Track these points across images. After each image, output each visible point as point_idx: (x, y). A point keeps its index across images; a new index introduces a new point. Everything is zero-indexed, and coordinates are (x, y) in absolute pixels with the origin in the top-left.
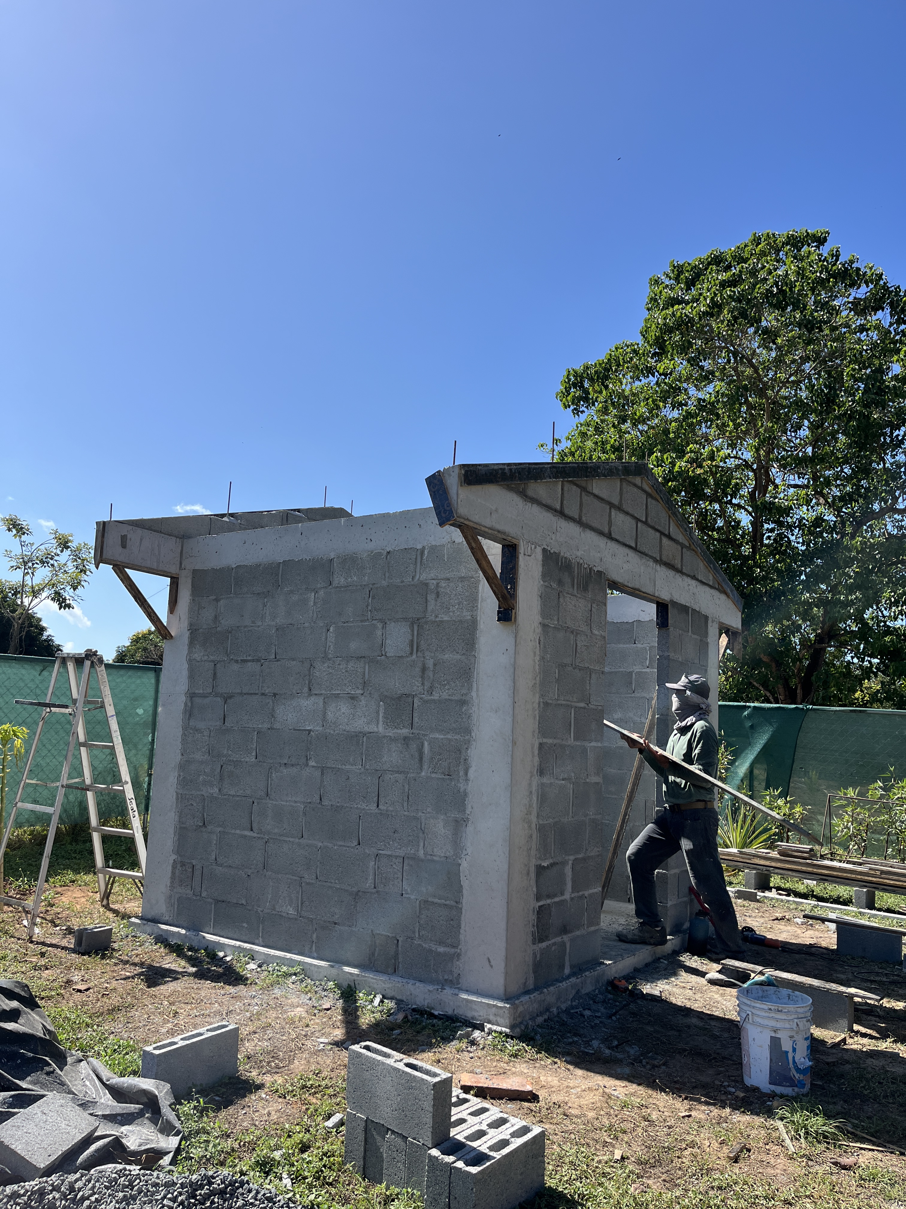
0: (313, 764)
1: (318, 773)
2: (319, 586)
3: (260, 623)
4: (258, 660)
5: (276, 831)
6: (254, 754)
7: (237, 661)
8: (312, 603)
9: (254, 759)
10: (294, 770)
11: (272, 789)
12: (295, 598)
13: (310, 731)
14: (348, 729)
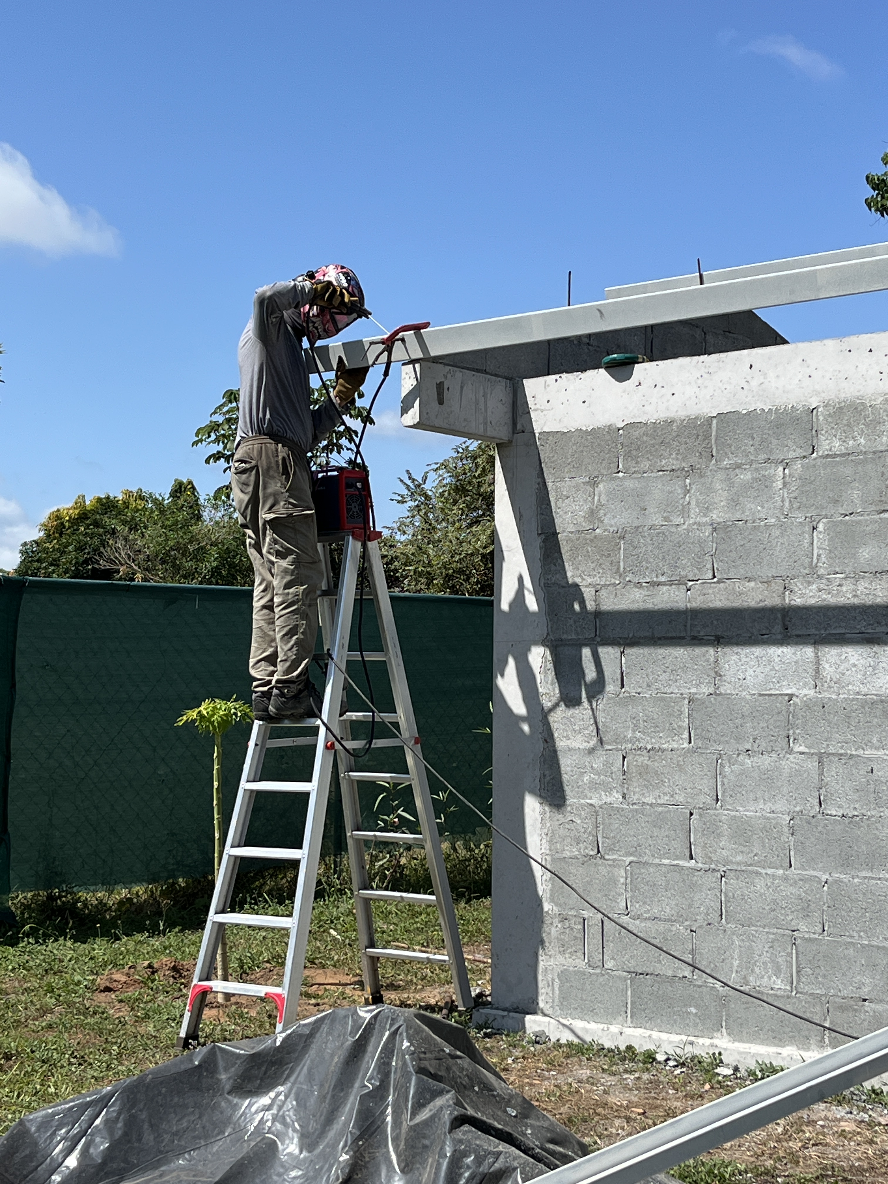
0: (802, 749)
1: (812, 765)
2: (791, 455)
3: (679, 520)
4: (680, 583)
5: (739, 858)
6: (686, 735)
7: (639, 585)
8: (779, 484)
9: (686, 745)
10: (766, 761)
11: (724, 792)
12: (745, 476)
13: (791, 696)
14: (864, 690)
